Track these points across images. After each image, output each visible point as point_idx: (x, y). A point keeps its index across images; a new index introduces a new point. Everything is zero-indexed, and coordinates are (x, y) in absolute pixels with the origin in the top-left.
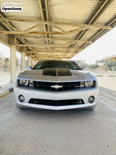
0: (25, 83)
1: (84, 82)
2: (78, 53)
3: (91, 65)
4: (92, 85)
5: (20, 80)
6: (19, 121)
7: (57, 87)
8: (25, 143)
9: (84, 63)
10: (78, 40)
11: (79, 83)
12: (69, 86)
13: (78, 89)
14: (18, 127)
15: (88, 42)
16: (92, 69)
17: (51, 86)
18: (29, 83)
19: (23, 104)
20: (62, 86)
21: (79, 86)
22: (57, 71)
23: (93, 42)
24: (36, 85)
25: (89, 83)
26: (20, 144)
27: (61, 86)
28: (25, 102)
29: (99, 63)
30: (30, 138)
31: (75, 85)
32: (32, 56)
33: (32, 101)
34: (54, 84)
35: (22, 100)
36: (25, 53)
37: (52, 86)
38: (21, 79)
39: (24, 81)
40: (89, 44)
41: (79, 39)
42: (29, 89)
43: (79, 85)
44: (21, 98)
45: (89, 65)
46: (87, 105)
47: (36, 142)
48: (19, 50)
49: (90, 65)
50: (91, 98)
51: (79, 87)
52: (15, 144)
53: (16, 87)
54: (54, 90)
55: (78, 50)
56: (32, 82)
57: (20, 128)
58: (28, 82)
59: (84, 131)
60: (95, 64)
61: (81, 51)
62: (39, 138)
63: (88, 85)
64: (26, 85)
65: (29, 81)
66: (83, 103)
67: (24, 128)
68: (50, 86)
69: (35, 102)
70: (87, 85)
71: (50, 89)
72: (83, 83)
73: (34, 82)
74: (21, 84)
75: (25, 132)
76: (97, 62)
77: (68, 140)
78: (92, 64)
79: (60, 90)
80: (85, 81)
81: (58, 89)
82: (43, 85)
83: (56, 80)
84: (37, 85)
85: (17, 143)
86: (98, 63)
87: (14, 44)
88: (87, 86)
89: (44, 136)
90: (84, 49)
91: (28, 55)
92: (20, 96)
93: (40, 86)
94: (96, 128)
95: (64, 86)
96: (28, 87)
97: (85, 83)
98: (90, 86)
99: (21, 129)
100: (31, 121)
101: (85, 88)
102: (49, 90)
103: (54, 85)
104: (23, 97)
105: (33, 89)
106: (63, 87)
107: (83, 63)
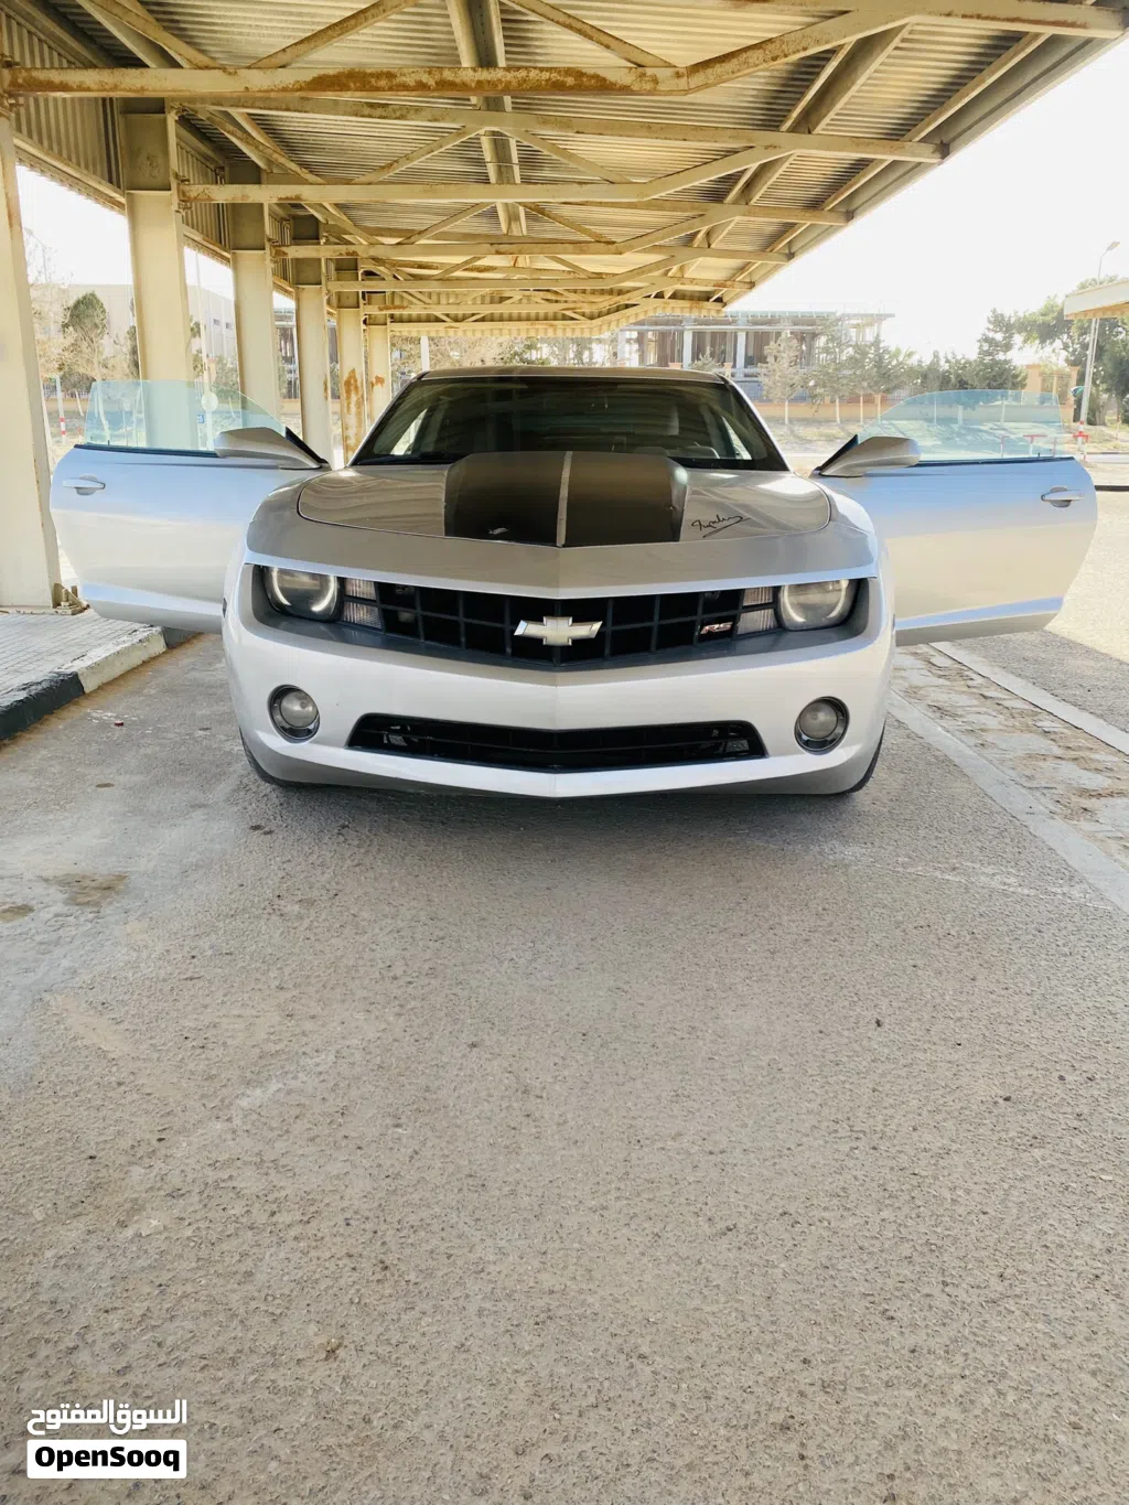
0: (317, 595)
1: (776, 590)
2: (791, 256)
3: (933, 367)
4: (834, 614)
5: (275, 574)
6: (281, 874)
7: (559, 631)
8: (343, 1001)
9: (869, 337)
10: (793, 129)
11: (730, 602)
12: (656, 622)
13: (726, 644)
14: (285, 910)
15: (890, 158)
16: (946, 412)
17: (517, 624)
18: (343, 596)
19: (306, 751)
20: (597, 626)
21: (728, 625)
22: (564, 493)
23: (944, 150)
24: (395, 613)
25: (814, 597)
26: (313, 1004)
27: (591, 629)
28: (316, 742)
29: (1018, 339)
30: (377, 975)
31: (700, 616)
32: (336, 287)
33: (372, 732)
34: (539, 609)
35: (299, 724)
36: (270, 266)
37: (524, 628)
38: (276, 564)
39: (305, 582)
40: (899, 174)
41: (806, 123)
42: (347, 641)
43: (734, 619)
44: (293, 706)
45: (913, 361)
46: (785, 763)
47: (415, 998)
48: (207, 236)
49: (927, 361)
50: (825, 717)
51: (734, 628)
52: (279, 1005)
53: (248, 625)
54: (536, 656)
55: (790, 227)
56: (370, 592)
57: (300, 917)
58: (333, 587)
59: (742, 941)
60: (973, 355)
61: (828, 232)
62: (432, 973)
63: (804, 608)
64: (318, 608)
65: (342, 581)
66: (756, 749)
67: (324, 916)
68: (507, 626)
69: (397, 740)
70: (795, 617)
71: (509, 650)
72: (766, 598)
73: (382, 588)
74: (285, 602)
75: (333, 941)
76: (999, 337)
77: (626, 987)
78: (945, 351)
79: (578, 656)
80: (784, 581)
81: (564, 648)
82: (456, 613)
83: (553, 583)
84: (405, 616)
85: (294, 999)
86: (1007, 347)
87: (159, 181)
88: (799, 619)
89: (463, 964)
90: (850, 216)
91: (296, 276)
92: (281, 694)
93: (425, 618)
94: (831, 924)
95: (614, 623)
96: (335, 626)
97: (786, 599)
98: (824, 621)
99: (306, 923)
100: (371, 874)
101: (779, 635)
102: (503, 652)
103: (536, 618)
104: (303, 706)
105: (374, 646)
106: (610, 628)
107: (857, 347)
